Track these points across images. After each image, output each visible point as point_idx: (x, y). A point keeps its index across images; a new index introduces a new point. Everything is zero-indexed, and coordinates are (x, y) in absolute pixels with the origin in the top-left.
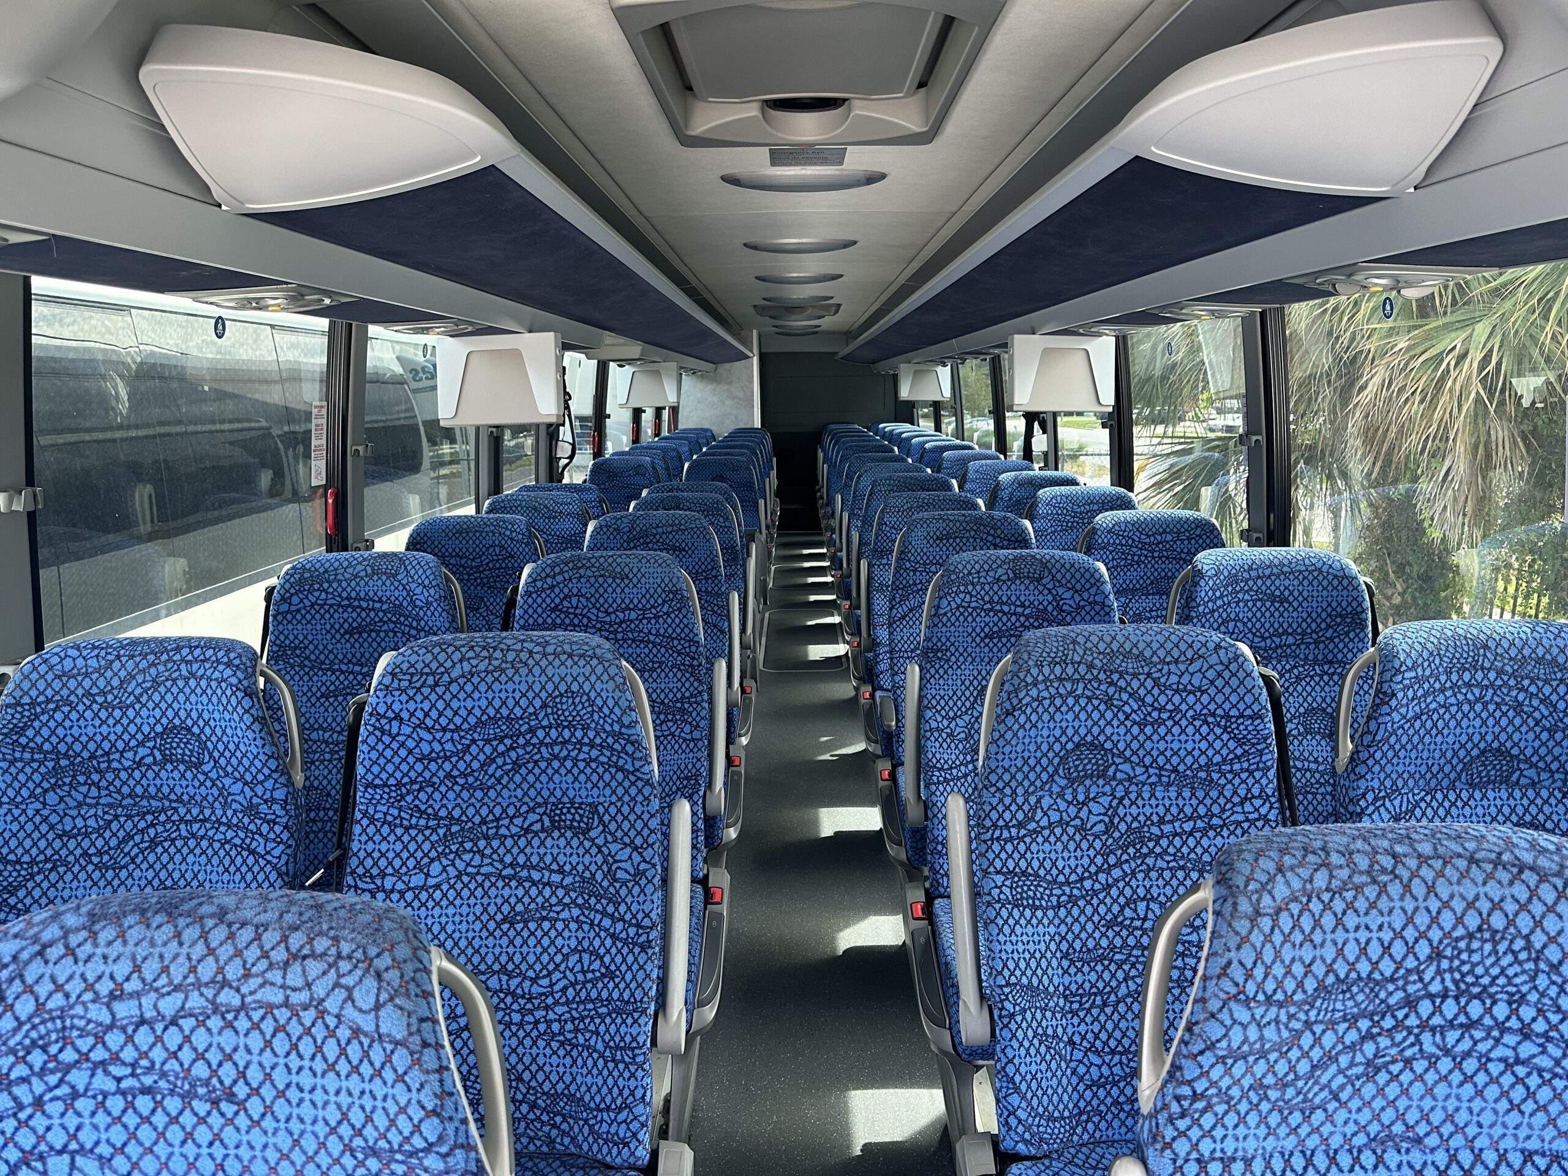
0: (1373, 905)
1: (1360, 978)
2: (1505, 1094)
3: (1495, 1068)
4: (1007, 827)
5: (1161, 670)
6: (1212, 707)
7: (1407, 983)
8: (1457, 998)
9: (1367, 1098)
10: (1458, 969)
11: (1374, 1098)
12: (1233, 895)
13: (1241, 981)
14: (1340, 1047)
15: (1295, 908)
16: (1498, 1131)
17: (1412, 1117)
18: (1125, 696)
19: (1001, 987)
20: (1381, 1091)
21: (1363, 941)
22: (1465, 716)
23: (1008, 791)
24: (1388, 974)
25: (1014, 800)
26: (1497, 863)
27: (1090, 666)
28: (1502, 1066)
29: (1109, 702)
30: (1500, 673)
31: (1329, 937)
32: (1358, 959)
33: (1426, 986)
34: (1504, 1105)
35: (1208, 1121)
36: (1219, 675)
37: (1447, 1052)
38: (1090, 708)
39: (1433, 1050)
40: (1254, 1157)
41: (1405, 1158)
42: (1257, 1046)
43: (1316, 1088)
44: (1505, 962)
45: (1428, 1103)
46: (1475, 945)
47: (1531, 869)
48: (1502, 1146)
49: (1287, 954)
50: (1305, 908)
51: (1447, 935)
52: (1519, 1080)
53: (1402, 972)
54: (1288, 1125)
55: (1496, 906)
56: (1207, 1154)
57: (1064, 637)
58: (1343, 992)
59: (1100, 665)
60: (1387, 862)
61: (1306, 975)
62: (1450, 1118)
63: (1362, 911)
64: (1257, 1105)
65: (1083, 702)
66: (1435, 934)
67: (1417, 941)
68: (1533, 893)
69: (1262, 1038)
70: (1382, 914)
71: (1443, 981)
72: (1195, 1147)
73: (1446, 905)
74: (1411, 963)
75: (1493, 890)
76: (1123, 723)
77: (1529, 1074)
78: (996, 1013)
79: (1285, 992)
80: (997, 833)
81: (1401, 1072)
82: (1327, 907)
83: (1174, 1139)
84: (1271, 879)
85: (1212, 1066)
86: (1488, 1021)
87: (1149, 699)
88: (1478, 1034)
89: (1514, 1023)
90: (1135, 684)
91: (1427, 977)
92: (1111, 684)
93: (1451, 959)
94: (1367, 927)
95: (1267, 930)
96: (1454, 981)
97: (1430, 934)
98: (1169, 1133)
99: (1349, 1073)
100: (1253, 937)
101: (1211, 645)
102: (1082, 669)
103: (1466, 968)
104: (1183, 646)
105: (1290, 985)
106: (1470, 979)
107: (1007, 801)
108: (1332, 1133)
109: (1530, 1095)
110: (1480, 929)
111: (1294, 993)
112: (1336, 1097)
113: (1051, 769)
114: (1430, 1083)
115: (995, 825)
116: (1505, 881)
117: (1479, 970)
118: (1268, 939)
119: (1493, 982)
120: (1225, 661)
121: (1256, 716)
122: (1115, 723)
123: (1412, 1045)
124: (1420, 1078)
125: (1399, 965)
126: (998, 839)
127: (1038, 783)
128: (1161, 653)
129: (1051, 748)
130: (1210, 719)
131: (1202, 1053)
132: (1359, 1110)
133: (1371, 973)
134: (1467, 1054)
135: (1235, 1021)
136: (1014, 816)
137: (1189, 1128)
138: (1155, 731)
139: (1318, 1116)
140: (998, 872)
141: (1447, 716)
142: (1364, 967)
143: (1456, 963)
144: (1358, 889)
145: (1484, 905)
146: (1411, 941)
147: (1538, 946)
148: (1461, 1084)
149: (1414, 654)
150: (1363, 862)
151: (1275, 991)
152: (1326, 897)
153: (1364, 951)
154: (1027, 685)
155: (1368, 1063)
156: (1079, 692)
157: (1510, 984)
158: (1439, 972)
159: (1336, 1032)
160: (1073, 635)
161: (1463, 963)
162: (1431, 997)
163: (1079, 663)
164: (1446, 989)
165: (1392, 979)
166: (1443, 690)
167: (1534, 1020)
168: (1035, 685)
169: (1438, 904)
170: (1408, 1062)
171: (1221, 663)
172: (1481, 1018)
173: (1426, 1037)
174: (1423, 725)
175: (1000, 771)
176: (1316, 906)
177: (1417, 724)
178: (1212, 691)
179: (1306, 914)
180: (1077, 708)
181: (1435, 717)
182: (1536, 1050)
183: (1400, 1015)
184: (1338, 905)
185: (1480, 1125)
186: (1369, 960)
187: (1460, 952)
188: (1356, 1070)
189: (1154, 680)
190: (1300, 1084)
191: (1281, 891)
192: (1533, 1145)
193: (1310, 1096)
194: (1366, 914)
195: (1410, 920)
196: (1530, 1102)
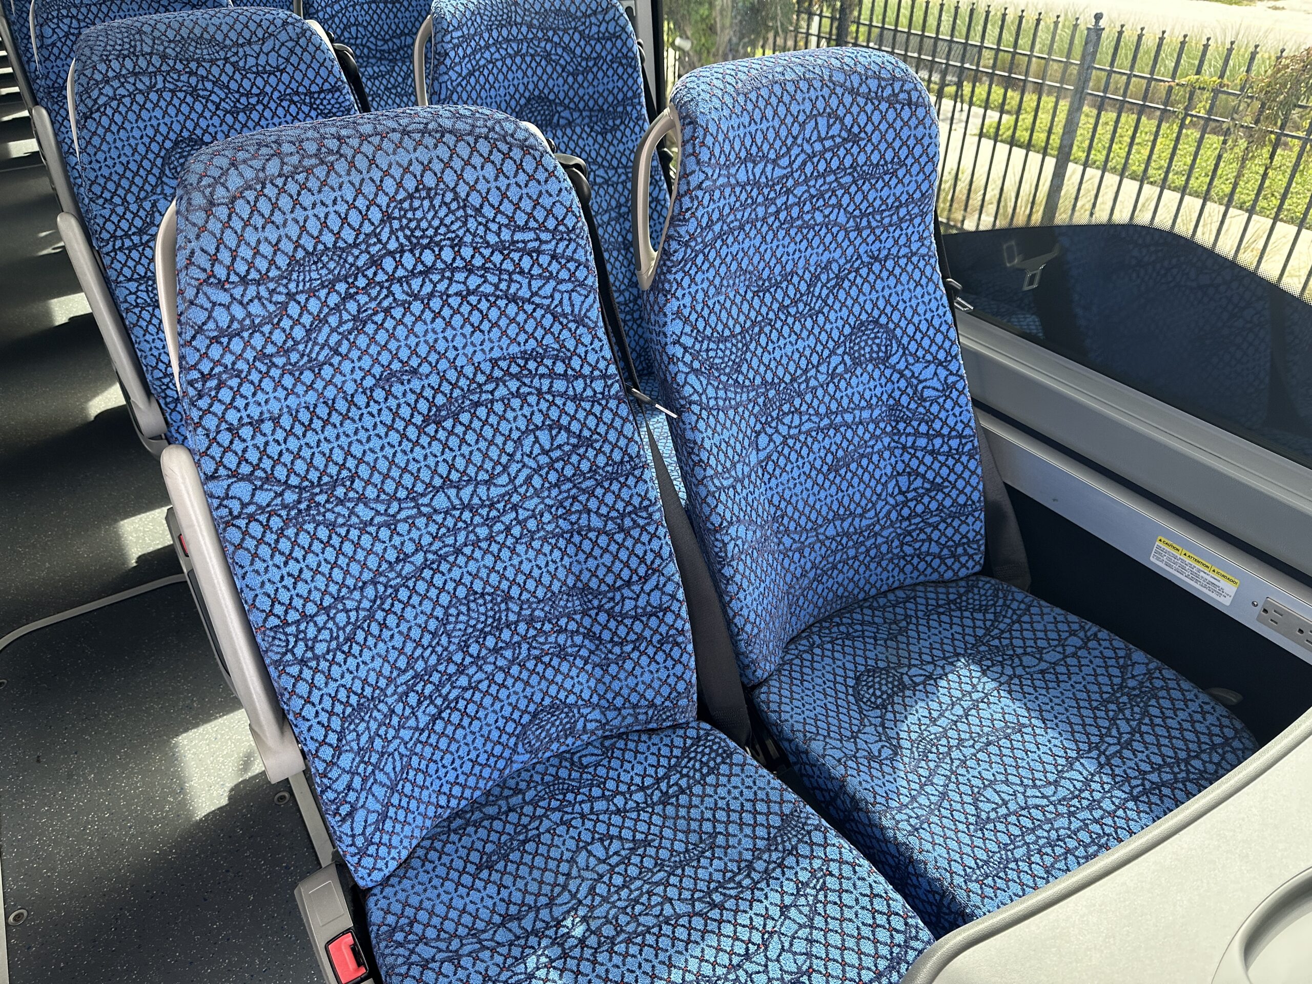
0: (324, 183)
1: (327, 248)
2: (466, 320)
3: (454, 301)
4: (127, 235)
5: (236, 53)
6: (294, 85)
7: (368, 246)
8: (411, 251)
9: (364, 347)
10: (407, 227)
11: (368, 346)
12: (187, 193)
13: (208, 266)
14: (326, 310)
15: (250, 195)
16: (470, 350)
17: (404, 354)
18: (209, 85)
19: (159, 379)
20: (372, 339)
21: (322, 216)
22: (509, 69)
23: (117, 200)
24: (351, 241)
25: (127, 209)
26: (424, 132)
27: (164, 57)
28: (459, 299)
29: (194, 92)
30: (530, 26)
31: (289, 217)
32: (321, 232)
33: (385, 246)
34: (468, 329)
35: (225, 395)
36: (292, 51)
37: (416, 297)
38: (176, 102)
39: (404, 297)
40: (280, 416)
41: (407, 387)
42: (247, 322)
43: (317, 348)
44: (442, 214)
45: (412, 341)
46: (416, 203)
47: (450, 132)
48: (476, 360)
49: (251, 236)
50: (261, 194)
51: (392, 199)
52: (474, 307)
53: (362, 237)
54: (304, 384)
55: (426, 168)
56: (235, 423)
57: (128, 28)
58: (315, 263)
59: (173, 54)
60: (333, 144)
61: (275, 253)
62: (432, 348)
63: (315, 189)
64: (267, 373)
65: (167, 96)
66: (383, 200)
67: (368, 208)
68: (453, 151)
69: (249, 315)
70: (333, 189)
71: (397, 238)
72: (222, 419)
73: (386, 173)
74: (367, 228)
75: (422, 154)
76: (214, 114)
77: (479, 301)
78: (162, 402)
79: (259, 271)
80: (118, 244)
81: (384, 320)
82: (282, 190)
83: (201, 418)
84: (225, 172)
85: (208, 347)
86: (439, 265)
87: (233, 86)
88: (436, 277)
89: (459, 263)
90: (215, 71)
91: (384, 237)
92: (191, 73)
93: (400, 219)
94: (323, 203)
95: (224, 218)
96: (406, 237)
97: (378, 201)
98: (195, 414)
99: (341, 330)
100: (210, 226)
101: (279, 23)
102: (156, 60)
103: (413, 225)
104: (252, 26)
105: (262, 265)
106: (418, 233)
107: (120, 210)
108: (344, 382)
109: (485, 316)
110: (417, 190)
111: (268, 270)
112: (337, 352)
113: (156, 171)
114: (409, 324)
115: (114, 236)
116: (431, 146)
117: (424, 224)
118: (226, 225)
119: (436, 233)
120: (294, 37)
121: (335, 89)
122: (207, 114)
123: (387, 296)
124: (400, 322)
125: (358, 232)
126: (121, 249)
127: (148, 188)
128: (233, 35)
129: (148, 149)
130: (296, 98)
131: (194, 338)
132: (360, 358)
133: (335, 242)
134: (431, 295)
135: (214, 304)
136: (131, 224)
137: (211, 405)
138: (249, 118)
139: (327, 372)
140: (130, 280)
141: (495, 71)
142: (328, 239)
143: (405, 221)
144: (309, 171)
145: (417, 168)
146: (364, 210)
147: (463, 195)
148: (433, 321)
149: (458, 14)
150: (311, 147)
151: (248, 272)
152: (280, 182)
153: (324, 225)
154: (97, 83)
155: (355, 319)
156: (160, 85)
157: (449, 231)
158: (392, 232)
159: (319, 298)
160: (139, 25)
161: (410, 220)
162: (391, 253)
163: (151, 54)
164: (401, 245)
165: (355, 245)
166: (487, 47)
167: (473, 257)
168: (107, 82)
169: (380, 174)
170: (387, 311)
171: (291, 39)
172: (434, 263)
173: (396, 288)
174: (477, 81)
175: (102, 181)
176: (270, 191)
177: (472, 80)
178: (290, 69)
179: (262, 199)
180: (163, 104)
181: (486, 72)
182: (480, 281)
183: (370, 273)
184: (292, 187)
185: (456, 349)
186: (332, 231)
187: (406, 211)
188: (345, 327)
189: (232, 64)
190: (301, 347)
191: (234, 181)
192: (496, 354)
193: (314, 355)
194: (320, 192)
195: (359, 192)
196: (486, 322)
